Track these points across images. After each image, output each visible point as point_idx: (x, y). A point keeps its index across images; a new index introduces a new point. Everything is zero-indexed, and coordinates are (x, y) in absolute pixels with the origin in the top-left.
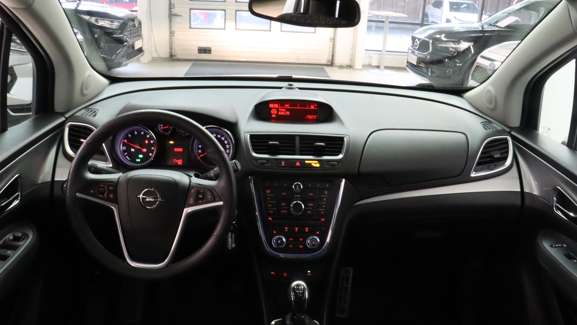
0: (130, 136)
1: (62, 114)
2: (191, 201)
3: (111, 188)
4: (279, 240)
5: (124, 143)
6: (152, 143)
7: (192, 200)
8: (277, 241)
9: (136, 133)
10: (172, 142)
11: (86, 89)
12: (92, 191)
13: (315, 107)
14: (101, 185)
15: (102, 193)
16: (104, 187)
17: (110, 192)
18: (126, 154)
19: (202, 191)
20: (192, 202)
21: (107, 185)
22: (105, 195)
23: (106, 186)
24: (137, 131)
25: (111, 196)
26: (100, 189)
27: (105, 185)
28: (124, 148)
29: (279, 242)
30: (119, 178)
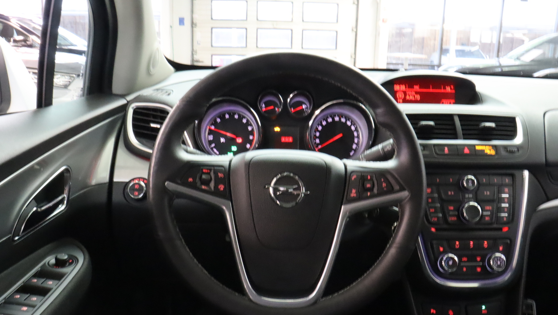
0: (219, 120)
1: (123, 96)
2: (353, 193)
3: (220, 175)
4: (449, 260)
5: (210, 130)
6: (250, 131)
7: (354, 191)
8: (448, 263)
9: (227, 116)
10: (277, 129)
11: (153, 67)
12: (190, 180)
13: (451, 89)
14: (204, 171)
15: (207, 183)
16: (209, 174)
17: (218, 181)
18: (213, 145)
19: (369, 177)
20: (355, 195)
21: (214, 170)
22: (212, 185)
23: (212, 171)
24: (229, 114)
25: (221, 187)
26: (204, 177)
27: (210, 170)
28: (211, 138)
29: (451, 263)
30: (230, 162)
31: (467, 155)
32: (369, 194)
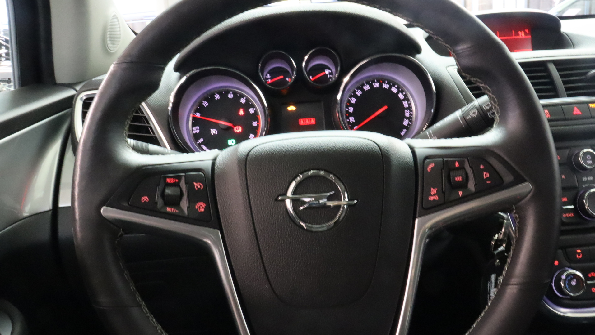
0: (205, 104)
1: (70, 86)
2: (433, 195)
3: (197, 185)
4: (572, 279)
5: (194, 118)
6: (253, 114)
7: (433, 191)
8: (570, 284)
9: (217, 97)
10: (292, 108)
11: (113, 43)
12: (145, 199)
13: (525, 33)
14: (168, 180)
15: (175, 201)
16: (177, 185)
17: (194, 197)
18: (201, 140)
19: (457, 165)
20: (436, 198)
21: (185, 176)
22: (184, 204)
23: (183, 179)
24: (220, 93)
25: (201, 207)
26: (168, 191)
27: (179, 178)
28: (197, 130)
29: (574, 283)
30: (215, 160)
31: (577, 118)
32: (460, 193)
